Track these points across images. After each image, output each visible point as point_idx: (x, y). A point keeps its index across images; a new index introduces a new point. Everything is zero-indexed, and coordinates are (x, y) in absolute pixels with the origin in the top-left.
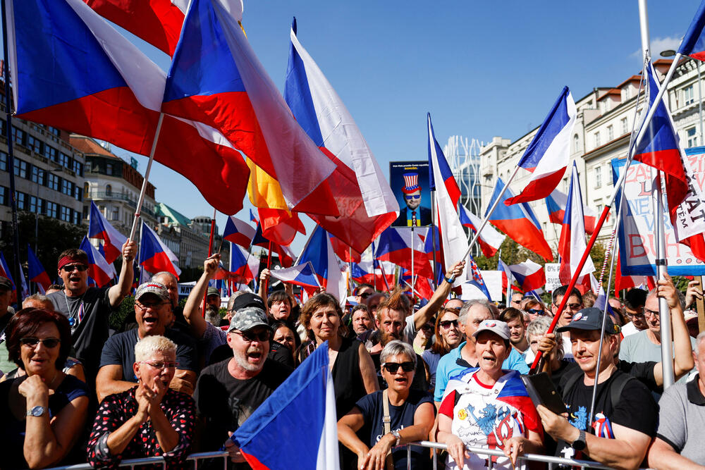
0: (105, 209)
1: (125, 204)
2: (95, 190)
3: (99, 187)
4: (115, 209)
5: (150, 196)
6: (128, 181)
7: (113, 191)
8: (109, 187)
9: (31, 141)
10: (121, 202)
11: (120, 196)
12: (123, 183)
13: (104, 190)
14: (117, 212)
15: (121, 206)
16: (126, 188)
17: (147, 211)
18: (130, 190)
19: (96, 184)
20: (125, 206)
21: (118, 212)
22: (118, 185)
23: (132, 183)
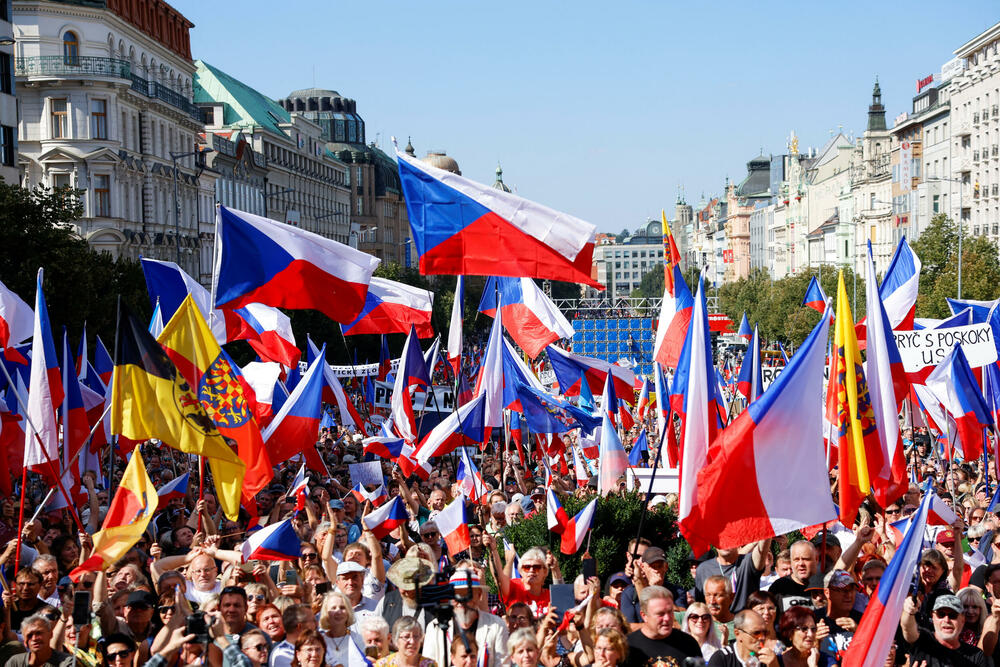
0: (69, 105)
1: (124, 88)
2: (32, 51)
3: (42, 40)
4: (95, 107)
5: (178, 52)
6: (120, 14)
7: (84, 51)
8: (71, 38)
10: (111, 85)
11: (107, 66)
12: (109, 23)
13: (58, 50)
14: (101, 116)
15: (113, 95)
16: (117, 37)
17: (174, 101)
18: (127, 44)
19: (33, 30)
20: (123, 95)
21: (105, 115)
22: (96, 32)
23: (130, 20)
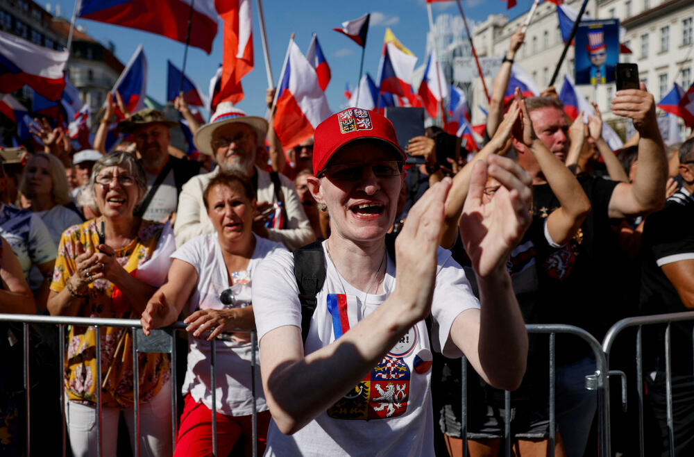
2: (77, 76)
3: (81, 72)
7: (94, 76)
8: (91, 73)
9: (19, 25)
10: (102, 88)
12: (104, 68)
13: (86, 75)
16: (106, 74)
19: (78, 70)
22: (100, 70)
